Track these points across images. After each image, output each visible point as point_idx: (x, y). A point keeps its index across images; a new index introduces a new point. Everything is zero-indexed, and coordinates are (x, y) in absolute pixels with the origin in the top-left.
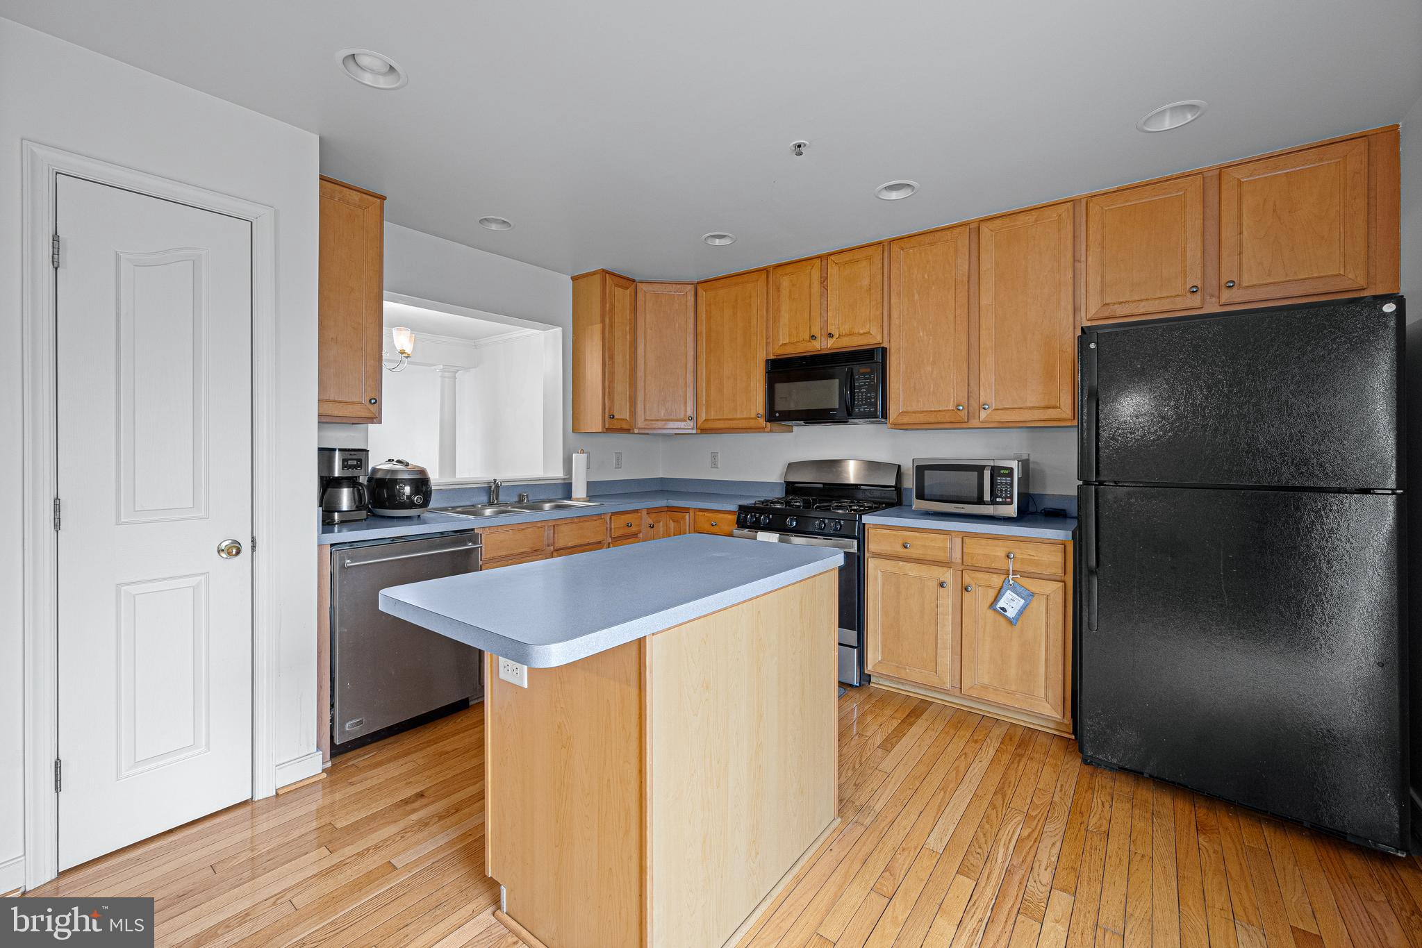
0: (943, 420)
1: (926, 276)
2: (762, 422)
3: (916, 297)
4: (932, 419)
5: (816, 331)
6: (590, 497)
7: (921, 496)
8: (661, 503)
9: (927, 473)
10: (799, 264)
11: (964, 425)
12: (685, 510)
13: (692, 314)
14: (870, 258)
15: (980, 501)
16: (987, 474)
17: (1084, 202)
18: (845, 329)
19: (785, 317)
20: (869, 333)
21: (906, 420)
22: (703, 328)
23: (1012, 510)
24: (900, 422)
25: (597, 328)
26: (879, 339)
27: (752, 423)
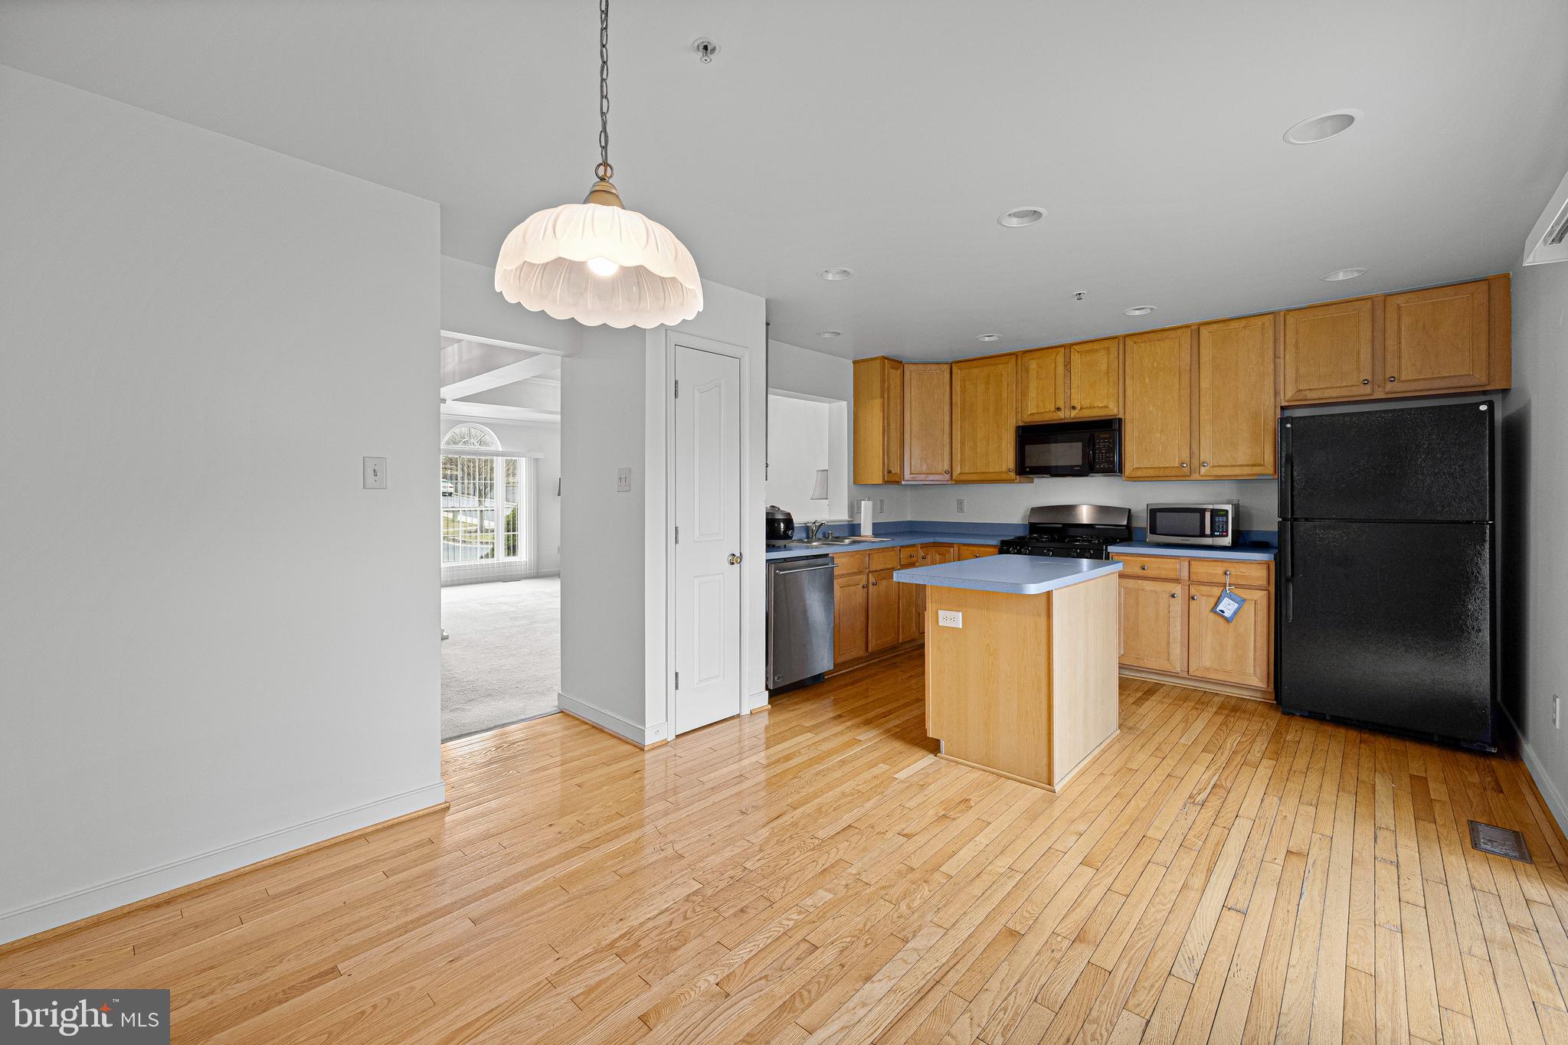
0: (1169, 474)
1: (1155, 364)
2: (1013, 475)
3: (1147, 380)
4: (1161, 473)
5: (1060, 404)
6: (875, 534)
7: (1153, 531)
8: (931, 540)
9: (1158, 514)
10: (1046, 351)
11: (1188, 478)
12: (951, 545)
13: (948, 388)
14: (1108, 349)
15: (1203, 535)
16: (1208, 515)
17: (1282, 314)
18: (1086, 403)
19: (1033, 393)
20: (1106, 407)
21: (1139, 474)
22: (957, 399)
23: (1227, 541)
24: (1133, 475)
25: (878, 402)
26: (1115, 411)
27: (1004, 477)
